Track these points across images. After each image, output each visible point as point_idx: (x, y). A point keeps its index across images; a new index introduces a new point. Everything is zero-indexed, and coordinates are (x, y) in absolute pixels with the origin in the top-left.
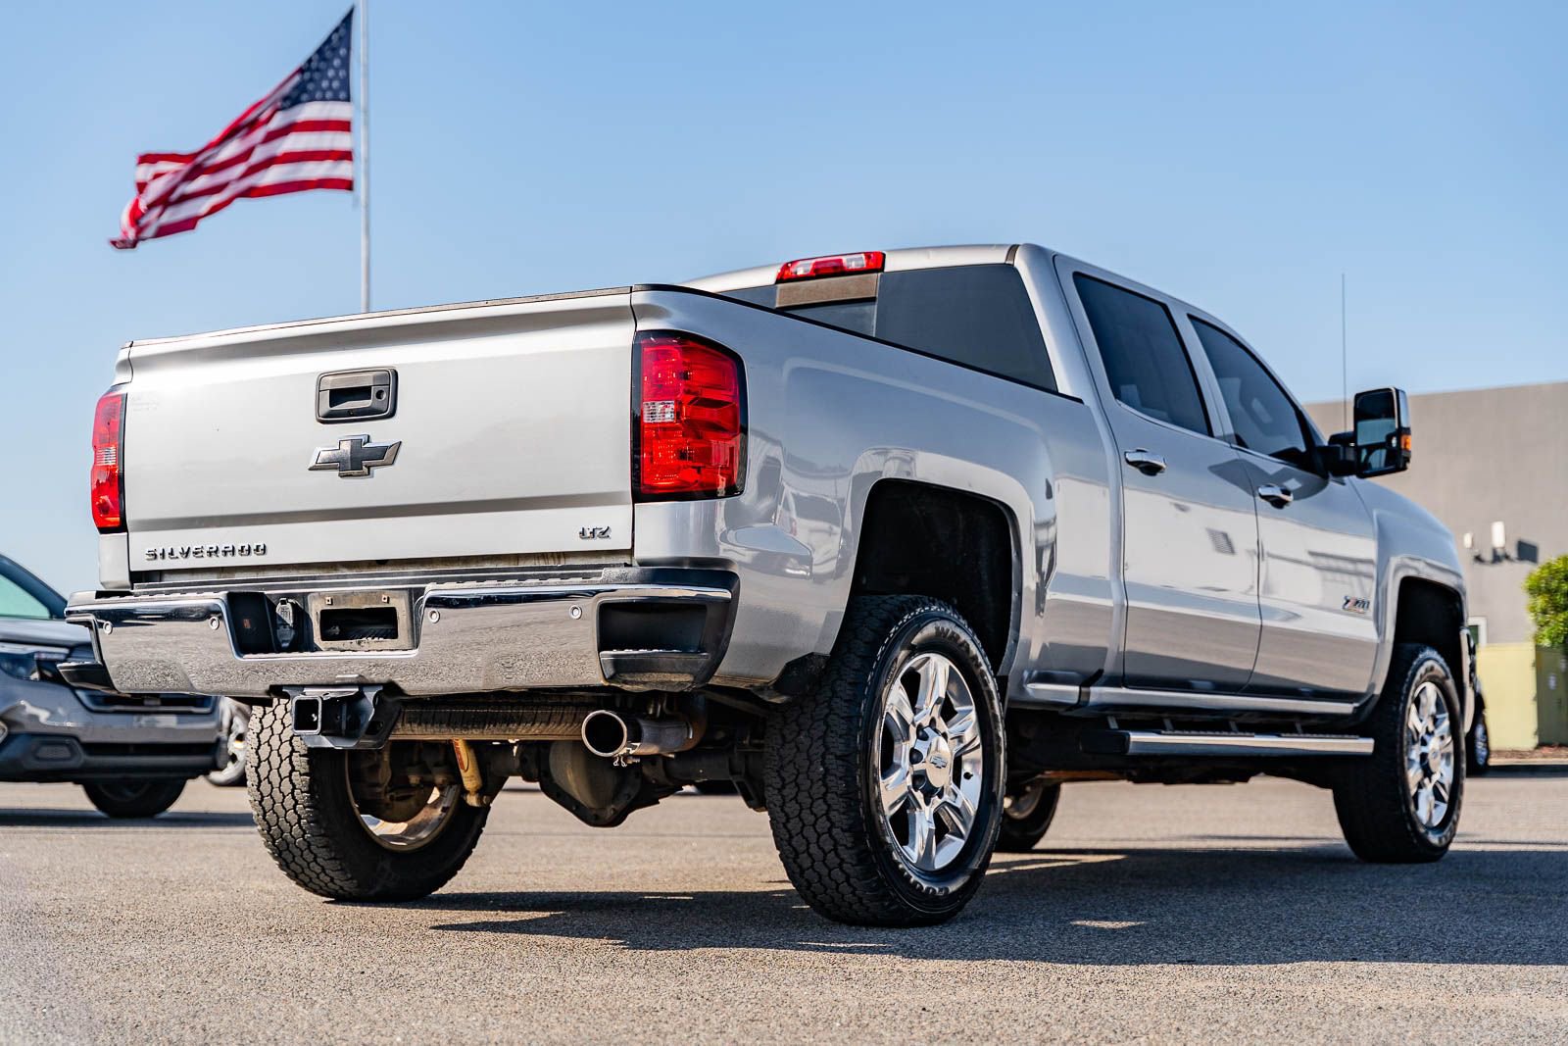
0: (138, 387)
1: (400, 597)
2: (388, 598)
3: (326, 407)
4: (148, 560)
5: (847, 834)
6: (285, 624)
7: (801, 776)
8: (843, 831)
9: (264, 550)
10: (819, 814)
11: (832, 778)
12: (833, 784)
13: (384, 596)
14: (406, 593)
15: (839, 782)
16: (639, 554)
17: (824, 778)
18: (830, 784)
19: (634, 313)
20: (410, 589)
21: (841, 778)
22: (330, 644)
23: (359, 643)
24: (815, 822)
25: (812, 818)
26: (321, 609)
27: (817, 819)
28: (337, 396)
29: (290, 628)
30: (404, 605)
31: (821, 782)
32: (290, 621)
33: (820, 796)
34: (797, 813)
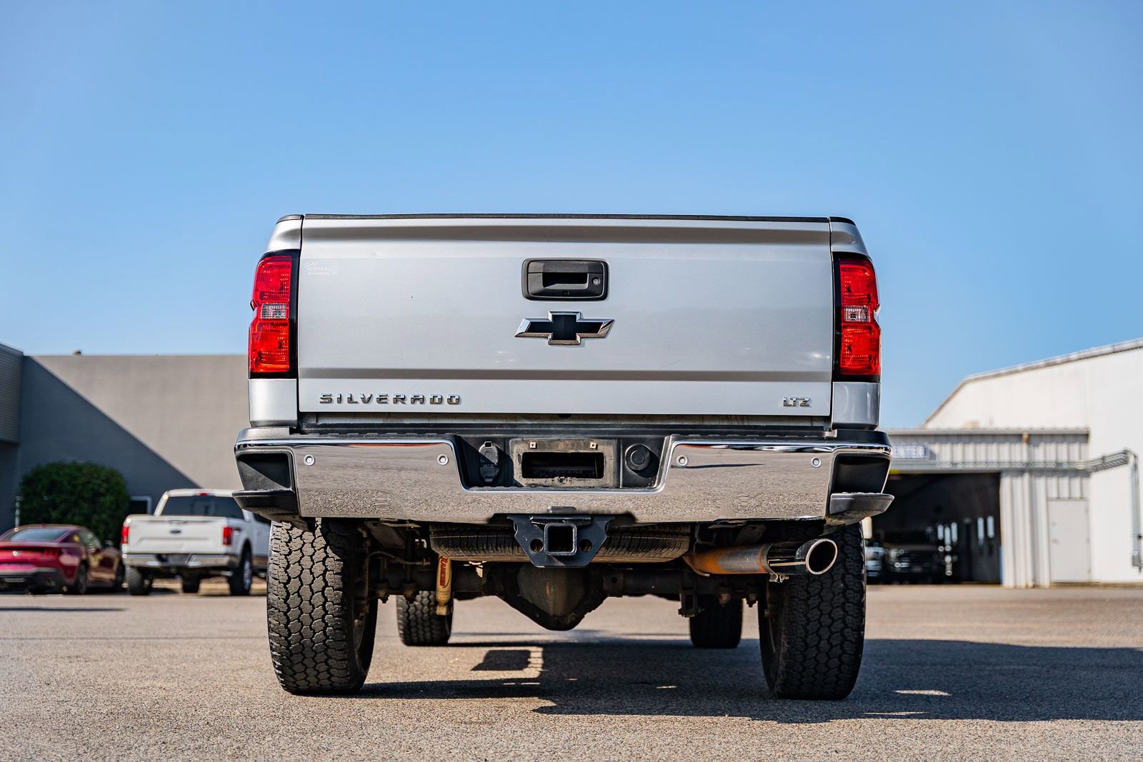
0: (312, 252)
1: (609, 444)
2: (597, 446)
3: (537, 286)
4: (321, 402)
5: (855, 633)
6: (488, 462)
7: (824, 591)
8: (853, 630)
9: (458, 400)
10: (836, 618)
11: (851, 591)
12: (851, 596)
13: (592, 444)
14: (615, 442)
15: (856, 595)
16: (833, 420)
17: (844, 592)
18: (848, 596)
19: (831, 238)
20: (619, 439)
21: (856, 592)
22: (531, 481)
23: (561, 481)
24: (831, 625)
25: (829, 621)
26: (523, 452)
27: (833, 622)
28: (549, 278)
29: (495, 466)
30: (612, 451)
31: (841, 595)
32: (495, 461)
33: (839, 605)
34: (817, 617)
